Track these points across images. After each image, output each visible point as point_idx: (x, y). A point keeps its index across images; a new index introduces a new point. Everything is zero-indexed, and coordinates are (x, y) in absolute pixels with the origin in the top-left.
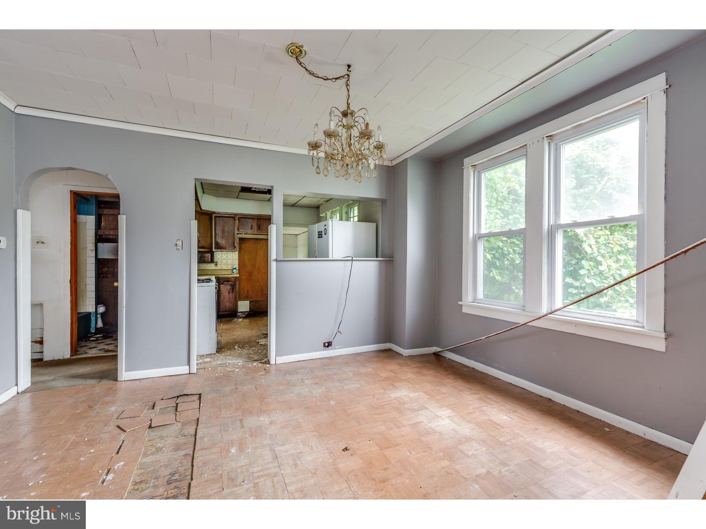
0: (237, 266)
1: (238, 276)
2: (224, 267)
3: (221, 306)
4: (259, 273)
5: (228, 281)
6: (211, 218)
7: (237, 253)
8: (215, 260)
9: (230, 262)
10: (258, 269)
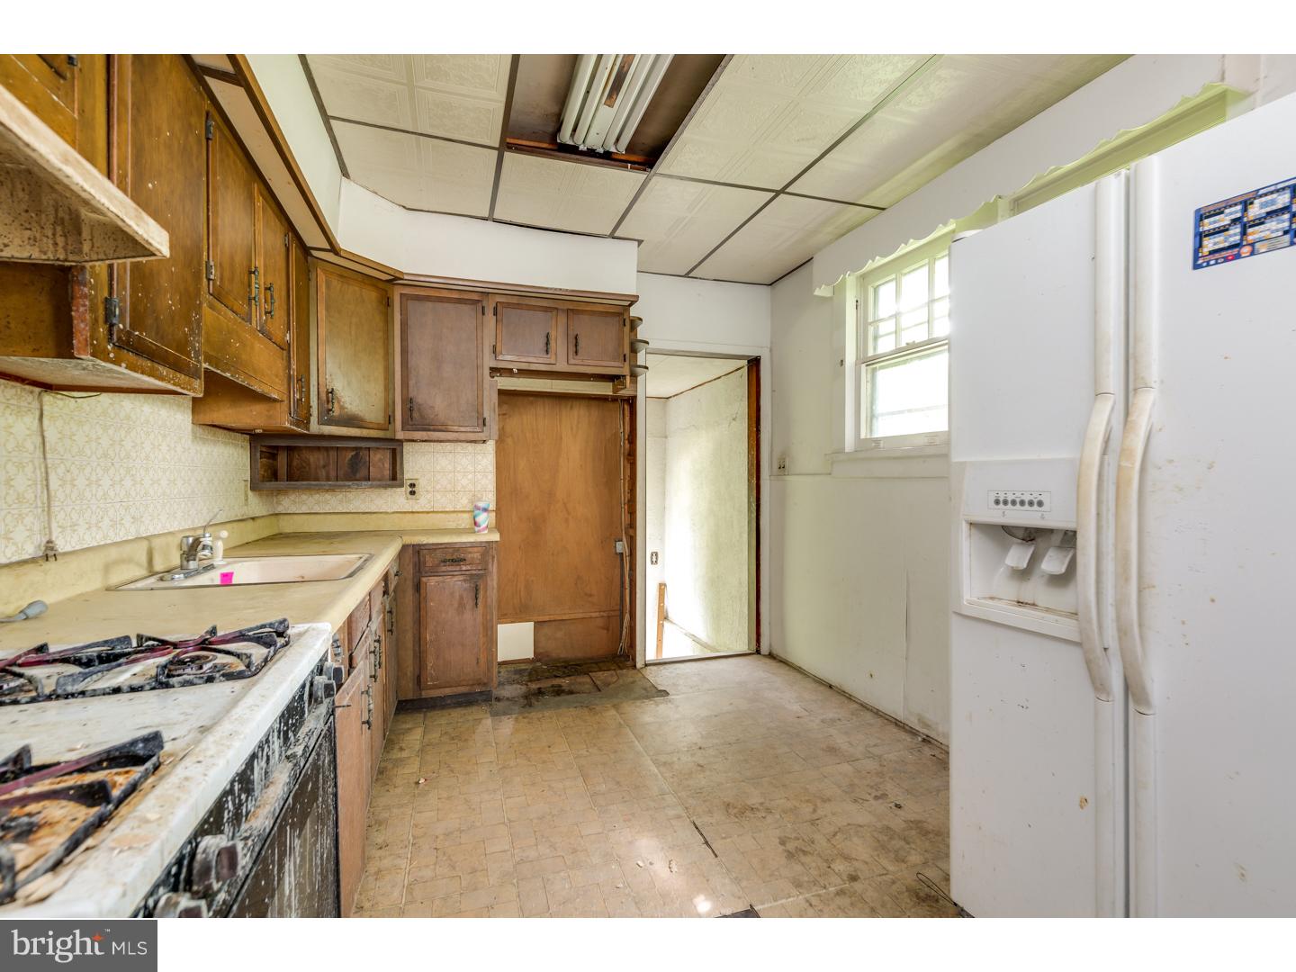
0: (489, 500)
1: (496, 537)
2: (444, 502)
3: (429, 665)
4: (567, 521)
5: (456, 561)
6: (387, 303)
7: (490, 446)
8: (406, 476)
9: (464, 482)
10: (565, 504)
